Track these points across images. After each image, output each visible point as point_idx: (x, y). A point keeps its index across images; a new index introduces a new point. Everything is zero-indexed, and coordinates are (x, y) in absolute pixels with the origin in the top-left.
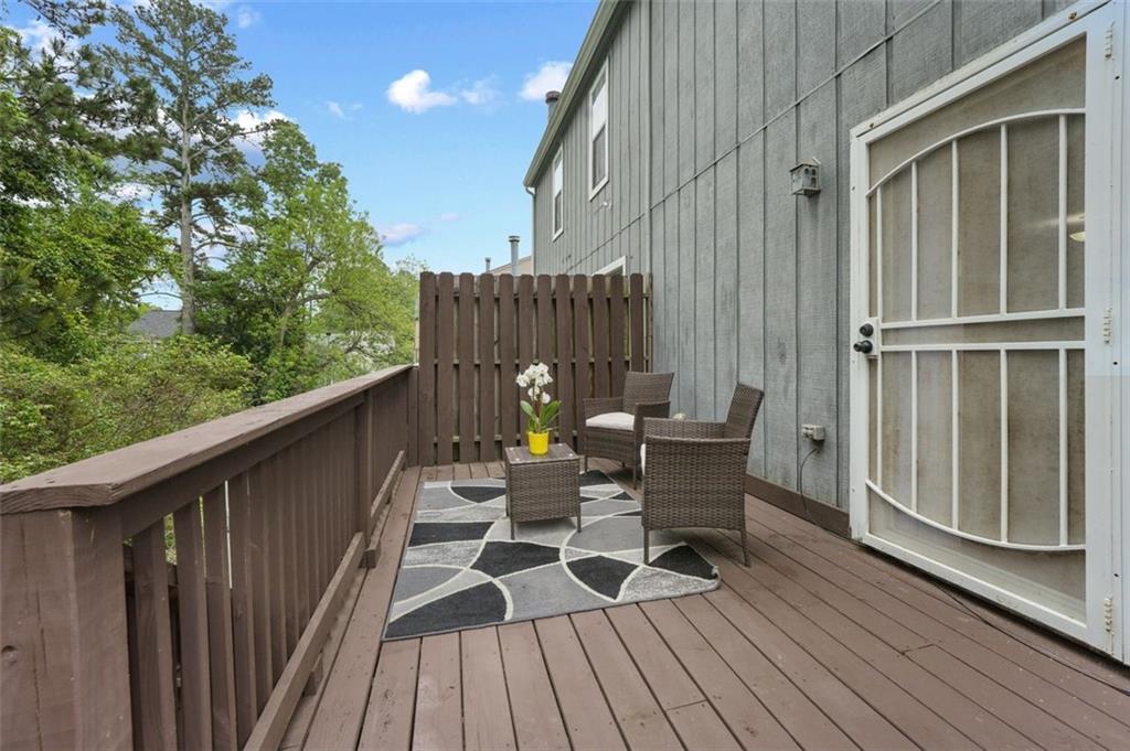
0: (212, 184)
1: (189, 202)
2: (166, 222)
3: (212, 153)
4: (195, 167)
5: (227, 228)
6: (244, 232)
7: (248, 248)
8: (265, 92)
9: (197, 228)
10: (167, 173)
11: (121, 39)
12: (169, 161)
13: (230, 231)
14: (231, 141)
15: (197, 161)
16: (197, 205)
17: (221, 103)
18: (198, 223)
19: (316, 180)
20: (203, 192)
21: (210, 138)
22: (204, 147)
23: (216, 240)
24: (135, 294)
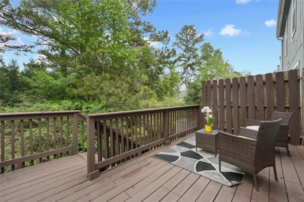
0: (192, 63)
1: (187, 68)
2: (184, 73)
3: (192, 56)
4: (189, 60)
5: (195, 72)
6: (197, 73)
7: (199, 76)
8: (202, 38)
9: (189, 73)
10: (184, 63)
11: (177, 40)
12: (184, 61)
13: (195, 73)
14: (196, 52)
15: (189, 59)
16: (189, 68)
17: (193, 45)
18: (189, 72)
19: (213, 55)
20: (190, 65)
21: (191, 53)
22: (190, 55)
23: (192, 75)
24: (179, 89)
